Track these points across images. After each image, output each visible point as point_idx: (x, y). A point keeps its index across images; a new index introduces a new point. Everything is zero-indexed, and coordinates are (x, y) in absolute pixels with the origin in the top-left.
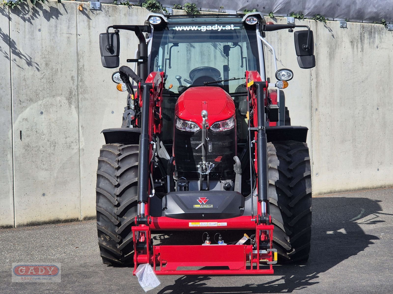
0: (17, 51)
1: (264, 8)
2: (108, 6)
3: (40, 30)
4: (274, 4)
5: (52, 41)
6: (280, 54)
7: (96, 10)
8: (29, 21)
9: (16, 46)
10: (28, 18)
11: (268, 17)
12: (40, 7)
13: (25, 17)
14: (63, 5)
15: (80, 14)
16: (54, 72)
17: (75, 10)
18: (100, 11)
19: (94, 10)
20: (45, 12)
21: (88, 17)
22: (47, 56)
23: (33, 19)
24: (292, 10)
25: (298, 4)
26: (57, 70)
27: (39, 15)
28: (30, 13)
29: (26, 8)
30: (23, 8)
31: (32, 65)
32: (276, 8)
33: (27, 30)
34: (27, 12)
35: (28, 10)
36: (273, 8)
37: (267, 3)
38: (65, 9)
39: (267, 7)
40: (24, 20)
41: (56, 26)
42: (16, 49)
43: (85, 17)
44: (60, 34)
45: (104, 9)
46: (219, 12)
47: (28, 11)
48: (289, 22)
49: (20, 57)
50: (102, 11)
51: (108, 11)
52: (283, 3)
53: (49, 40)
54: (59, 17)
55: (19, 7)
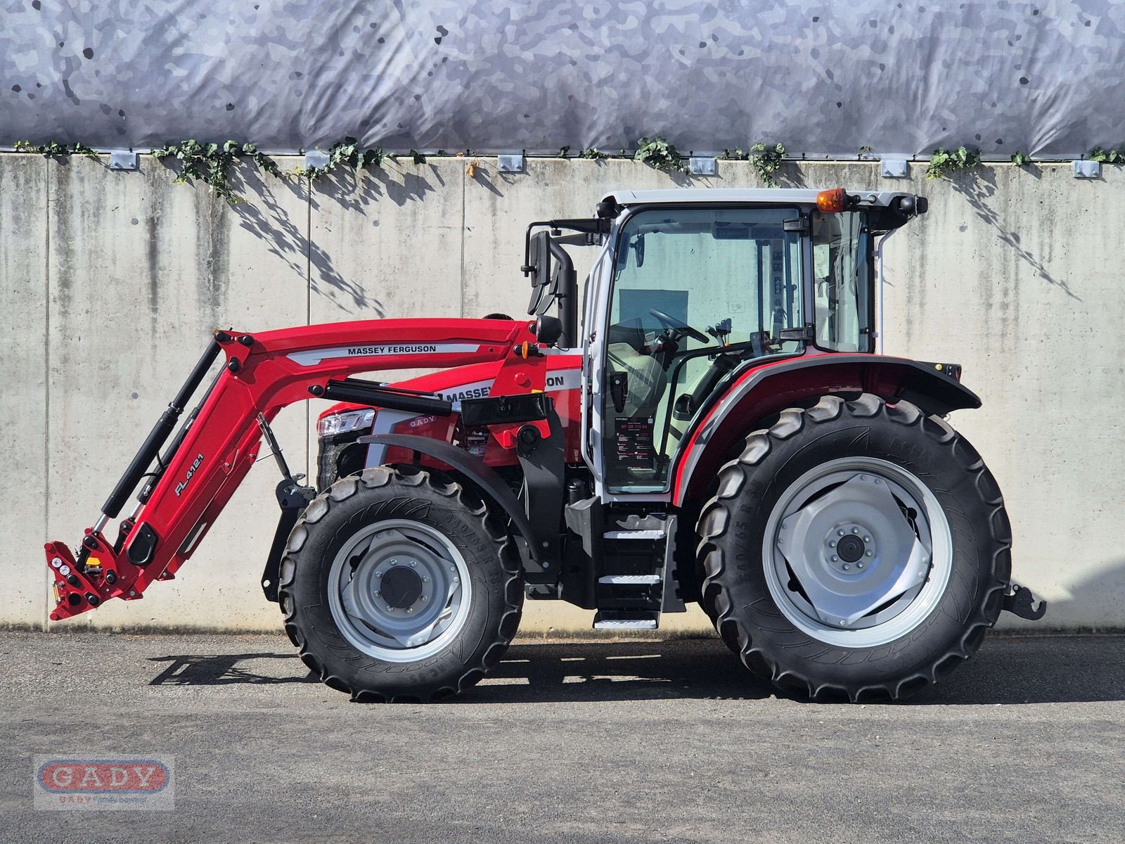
0: (331, 274)
1: (1000, 142)
2: (543, 162)
3: (376, 223)
4: (1033, 129)
5: (403, 245)
6: (1047, 257)
7: (513, 173)
8: (356, 206)
9: (330, 264)
10: (355, 200)
11: (1010, 164)
12: (382, 175)
13: (347, 198)
14: (434, 168)
15: (472, 184)
16: (406, 311)
17: (461, 177)
18: (522, 176)
19: (508, 172)
20: (392, 185)
21: (492, 188)
22: (391, 277)
23: (366, 203)
24: (1096, 142)
25: (1115, 125)
26: (413, 307)
27: (380, 194)
28: (359, 191)
29: (348, 178)
30: (342, 180)
31: (365, 305)
32: (1039, 140)
33: (347, 224)
34: (351, 189)
35: (352, 182)
36: (1031, 141)
37: (1009, 130)
38: (438, 176)
39: (1009, 140)
40: (344, 203)
41: (414, 213)
42: (331, 270)
43: (485, 191)
44: (423, 228)
45: (533, 169)
46: (859, 160)
47: (354, 187)
48: (1081, 173)
49: (342, 289)
50: (527, 174)
51: (543, 173)
52: (1062, 125)
53: (398, 242)
54: (424, 193)
55: (333, 178)
